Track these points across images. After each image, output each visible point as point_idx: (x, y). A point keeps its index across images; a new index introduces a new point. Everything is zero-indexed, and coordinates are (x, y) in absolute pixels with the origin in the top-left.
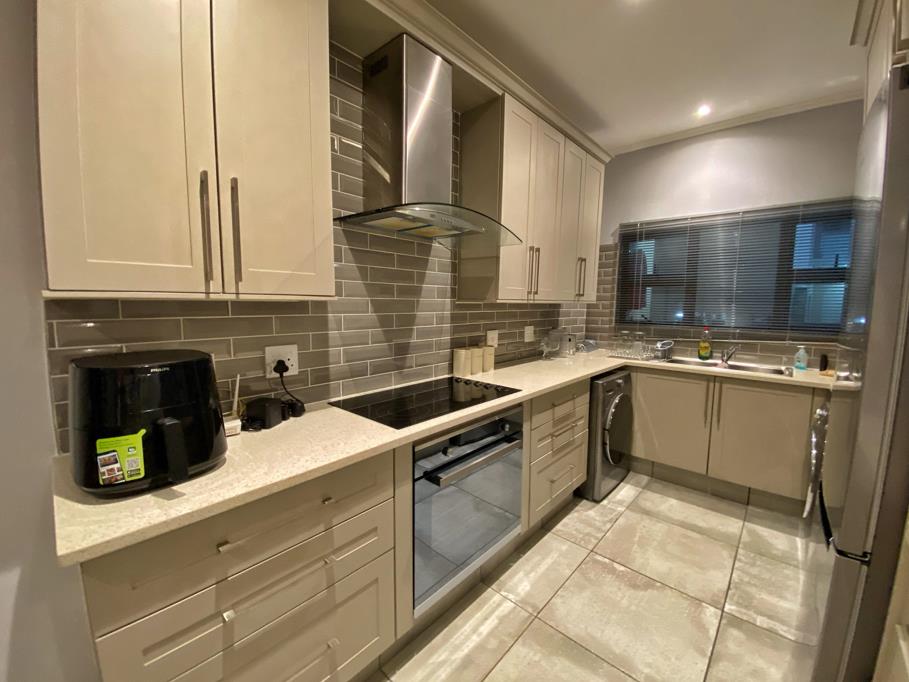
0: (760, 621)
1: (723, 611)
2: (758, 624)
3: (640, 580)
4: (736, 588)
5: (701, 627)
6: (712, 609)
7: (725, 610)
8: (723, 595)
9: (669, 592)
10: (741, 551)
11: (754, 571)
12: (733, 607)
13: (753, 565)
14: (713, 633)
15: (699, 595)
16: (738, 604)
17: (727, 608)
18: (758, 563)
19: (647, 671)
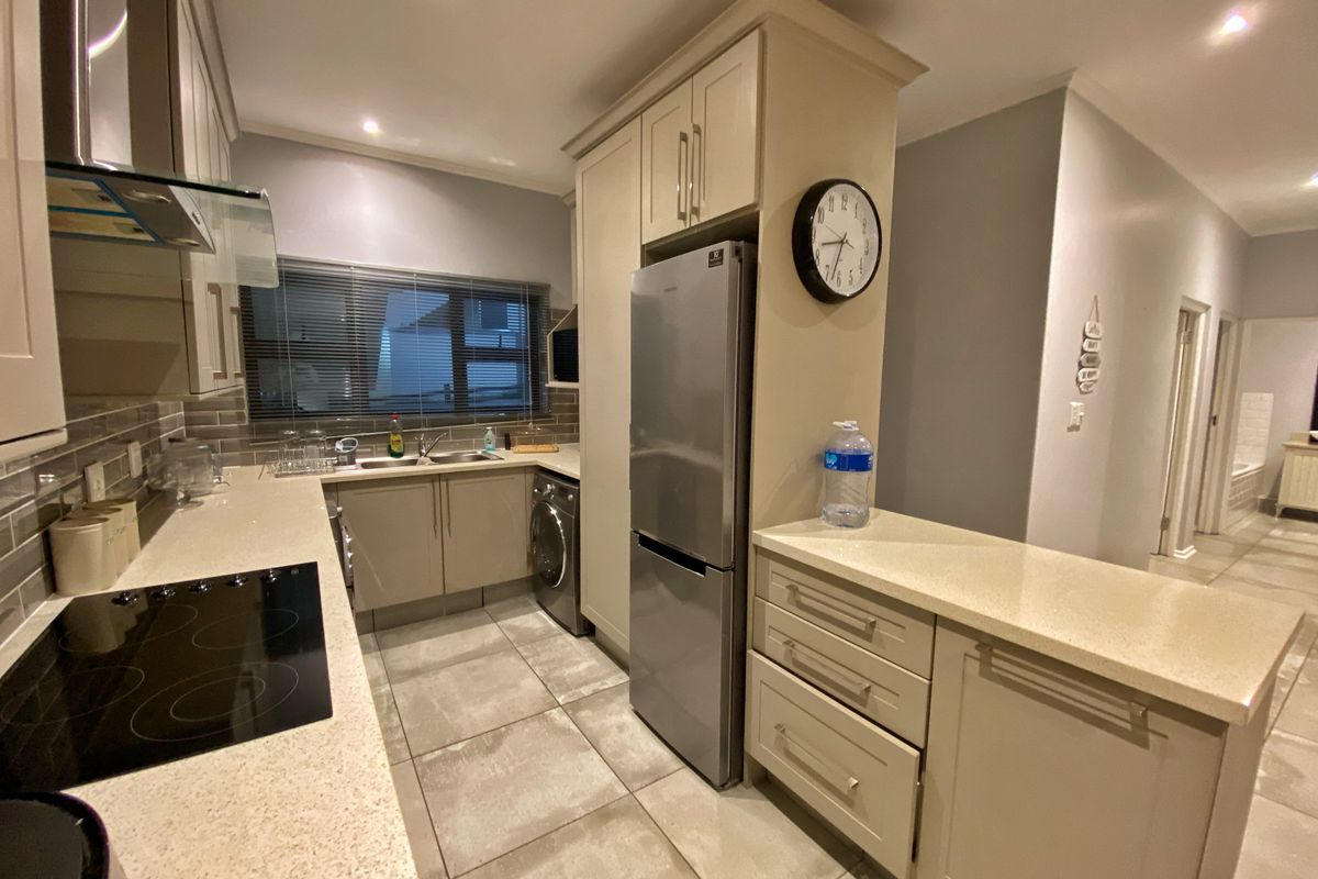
0: (585, 691)
1: (560, 705)
2: (586, 694)
3: (488, 740)
4: (548, 681)
5: (565, 731)
6: (553, 711)
7: (562, 703)
8: (547, 694)
9: (517, 728)
10: (519, 649)
11: (543, 657)
12: (563, 697)
13: (538, 654)
14: (573, 727)
15: (537, 709)
16: (562, 692)
17: (561, 700)
18: (539, 649)
19: (577, 803)
